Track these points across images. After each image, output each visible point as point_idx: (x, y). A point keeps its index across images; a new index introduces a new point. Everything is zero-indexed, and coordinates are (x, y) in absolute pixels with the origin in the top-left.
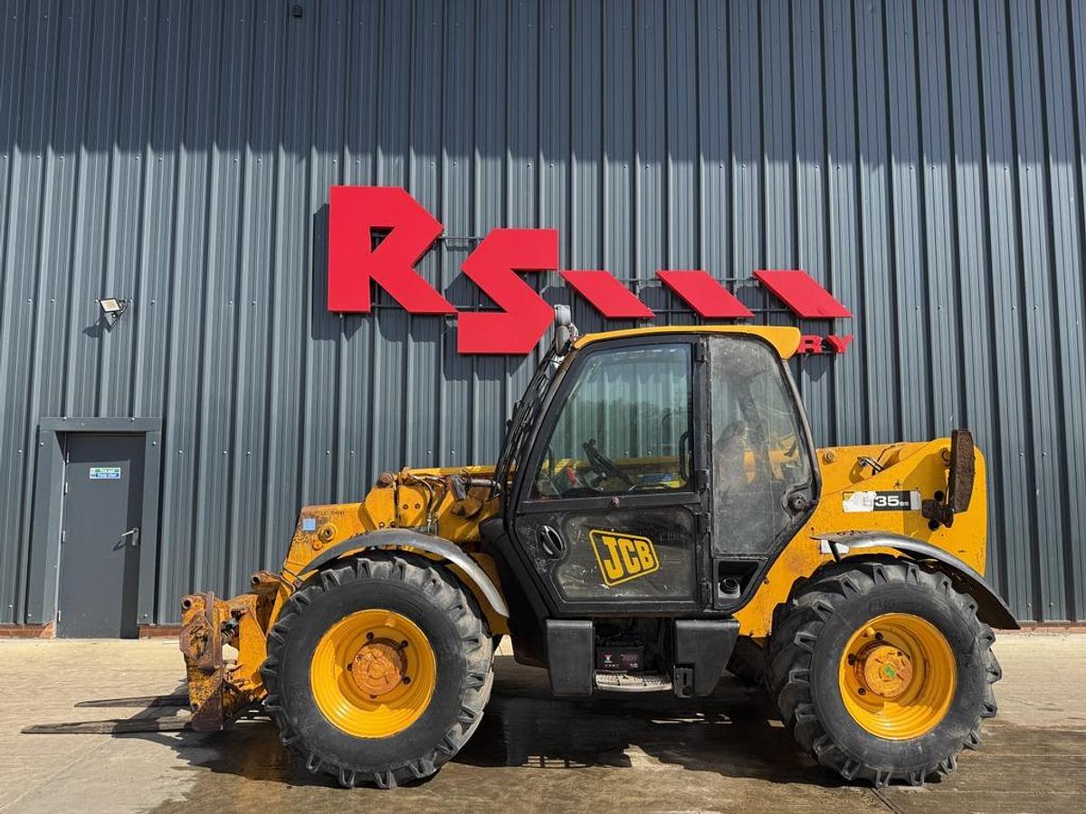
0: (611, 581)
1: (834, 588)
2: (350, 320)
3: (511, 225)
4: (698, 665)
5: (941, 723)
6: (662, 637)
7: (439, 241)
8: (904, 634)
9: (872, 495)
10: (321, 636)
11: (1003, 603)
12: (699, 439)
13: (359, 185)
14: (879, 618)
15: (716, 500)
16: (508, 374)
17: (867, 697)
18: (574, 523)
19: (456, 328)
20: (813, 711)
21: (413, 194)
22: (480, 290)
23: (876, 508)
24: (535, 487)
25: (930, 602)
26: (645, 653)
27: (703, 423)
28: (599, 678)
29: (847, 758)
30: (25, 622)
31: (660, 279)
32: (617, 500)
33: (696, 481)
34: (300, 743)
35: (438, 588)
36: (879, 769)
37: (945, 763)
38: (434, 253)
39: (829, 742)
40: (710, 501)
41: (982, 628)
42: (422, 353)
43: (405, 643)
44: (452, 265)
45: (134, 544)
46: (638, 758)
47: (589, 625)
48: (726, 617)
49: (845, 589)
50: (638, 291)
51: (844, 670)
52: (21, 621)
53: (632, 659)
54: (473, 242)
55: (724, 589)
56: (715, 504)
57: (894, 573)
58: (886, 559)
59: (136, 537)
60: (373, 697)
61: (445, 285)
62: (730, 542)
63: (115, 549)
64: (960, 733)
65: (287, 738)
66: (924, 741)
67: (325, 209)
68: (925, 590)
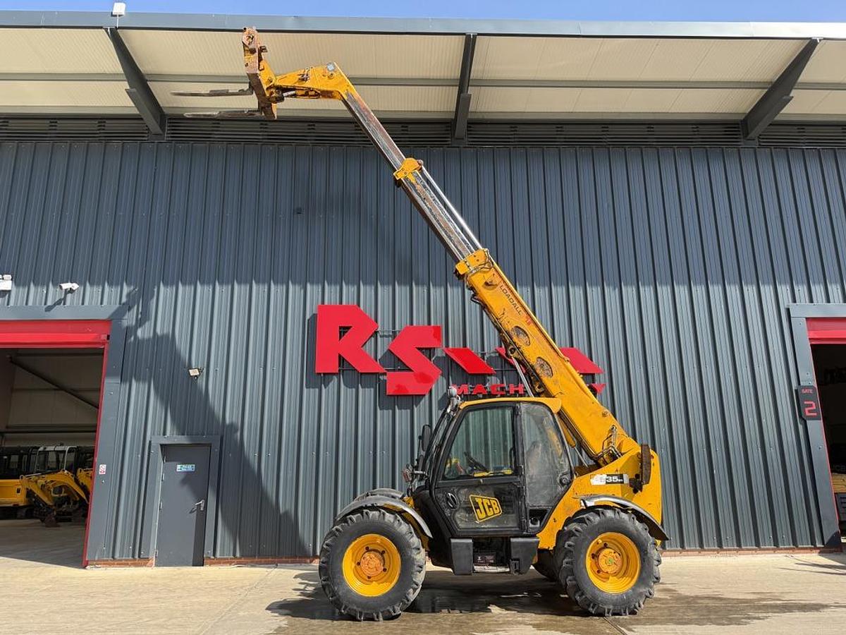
0: (480, 519)
1: (582, 521)
2: (327, 376)
3: (415, 324)
4: (522, 560)
5: (634, 585)
6: (504, 547)
7: (376, 332)
8: (616, 543)
9: (605, 476)
10: (347, 547)
11: (662, 529)
12: (518, 451)
13: (332, 304)
14: (603, 535)
15: (527, 480)
16: (414, 406)
17: (601, 574)
18: (462, 491)
19: (386, 381)
20: (575, 579)
21: (362, 307)
22: (399, 359)
23: (607, 483)
24: (443, 476)
25: (626, 527)
26: (496, 556)
27: (520, 443)
28: (475, 567)
29: (591, 602)
30: (139, 557)
31: (498, 352)
32: (481, 481)
33: (517, 471)
34: (338, 599)
35: (401, 524)
36: (606, 607)
37: (637, 605)
38: (373, 339)
39: (583, 594)
40: (524, 480)
41: (651, 539)
42: (367, 395)
43: (383, 552)
44: (383, 345)
45: (202, 509)
46: (495, 610)
47: (471, 541)
48: (534, 536)
49: (587, 521)
50: (486, 359)
51: (589, 561)
52: (137, 557)
53: (490, 558)
54: (394, 333)
55: (532, 522)
56: (527, 482)
57: (609, 514)
58: (607, 507)
59: (203, 505)
60: (369, 578)
61: (379, 357)
62: (534, 499)
63: (190, 513)
64: (643, 590)
65: (332, 597)
66: (626, 594)
67: (314, 316)
68: (624, 521)
